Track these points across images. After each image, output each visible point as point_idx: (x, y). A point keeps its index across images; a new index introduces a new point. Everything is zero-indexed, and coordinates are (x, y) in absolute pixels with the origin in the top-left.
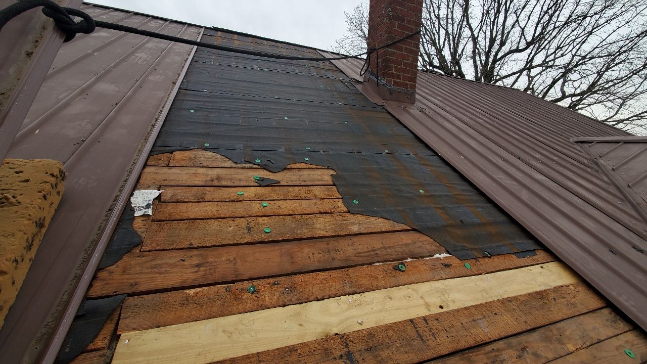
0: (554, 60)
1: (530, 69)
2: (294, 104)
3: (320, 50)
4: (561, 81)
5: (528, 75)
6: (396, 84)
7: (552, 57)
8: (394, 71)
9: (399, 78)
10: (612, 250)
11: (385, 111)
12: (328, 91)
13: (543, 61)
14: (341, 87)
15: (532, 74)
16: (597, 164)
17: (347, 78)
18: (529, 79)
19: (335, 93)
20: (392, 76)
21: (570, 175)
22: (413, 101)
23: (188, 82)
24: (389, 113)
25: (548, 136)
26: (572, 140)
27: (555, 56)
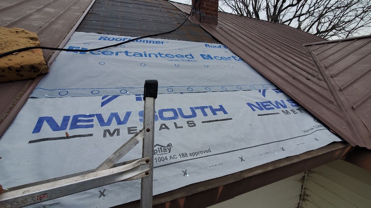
0: (314, 10)
1: (299, 16)
2: (150, 22)
3: (170, 1)
4: (317, 23)
5: (299, 20)
6: (207, 13)
7: (313, 9)
8: (205, 6)
9: (208, 10)
10: (294, 78)
11: (199, 27)
12: (170, 18)
13: (307, 12)
14: (177, 16)
15: (301, 20)
16: (310, 54)
17: (182, 13)
18: (299, 23)
19: (173, 19)
20: (204, 9)
21: (292, 56)
22: (216, 24)
23: (92, 10)
24: (202, 28)
25: (291, 43)
26: (303, 45)
27: (314, 8)
